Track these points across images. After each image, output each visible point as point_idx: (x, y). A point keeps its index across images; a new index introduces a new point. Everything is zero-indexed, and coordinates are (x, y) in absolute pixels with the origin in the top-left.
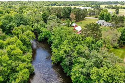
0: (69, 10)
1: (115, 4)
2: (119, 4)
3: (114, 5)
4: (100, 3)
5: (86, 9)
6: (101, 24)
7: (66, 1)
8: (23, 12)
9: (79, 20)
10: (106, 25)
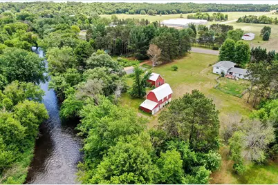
0: (148, 33)
1: (261, 10)
2: (272, 12)
3: (259, 15)
4: (229, 8)
5: (193, 27)
6: (225, 72)
7: (151, 4)
8: (45, 32)
9: (171, 58)
10: (238, 76)
